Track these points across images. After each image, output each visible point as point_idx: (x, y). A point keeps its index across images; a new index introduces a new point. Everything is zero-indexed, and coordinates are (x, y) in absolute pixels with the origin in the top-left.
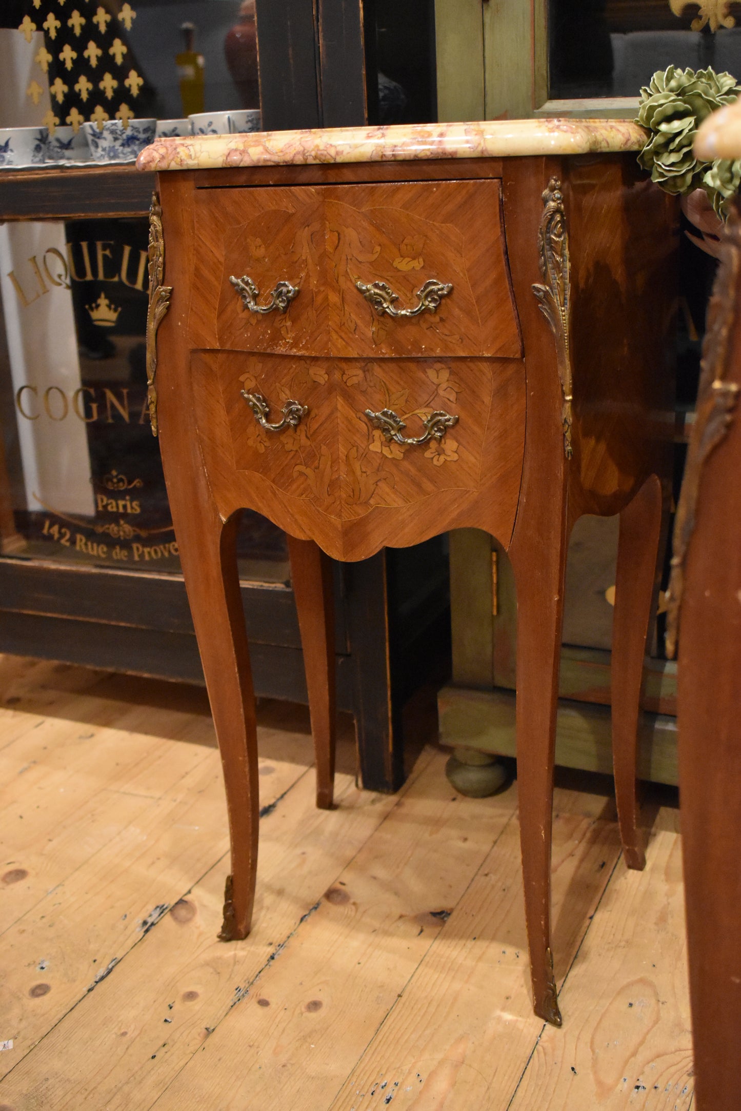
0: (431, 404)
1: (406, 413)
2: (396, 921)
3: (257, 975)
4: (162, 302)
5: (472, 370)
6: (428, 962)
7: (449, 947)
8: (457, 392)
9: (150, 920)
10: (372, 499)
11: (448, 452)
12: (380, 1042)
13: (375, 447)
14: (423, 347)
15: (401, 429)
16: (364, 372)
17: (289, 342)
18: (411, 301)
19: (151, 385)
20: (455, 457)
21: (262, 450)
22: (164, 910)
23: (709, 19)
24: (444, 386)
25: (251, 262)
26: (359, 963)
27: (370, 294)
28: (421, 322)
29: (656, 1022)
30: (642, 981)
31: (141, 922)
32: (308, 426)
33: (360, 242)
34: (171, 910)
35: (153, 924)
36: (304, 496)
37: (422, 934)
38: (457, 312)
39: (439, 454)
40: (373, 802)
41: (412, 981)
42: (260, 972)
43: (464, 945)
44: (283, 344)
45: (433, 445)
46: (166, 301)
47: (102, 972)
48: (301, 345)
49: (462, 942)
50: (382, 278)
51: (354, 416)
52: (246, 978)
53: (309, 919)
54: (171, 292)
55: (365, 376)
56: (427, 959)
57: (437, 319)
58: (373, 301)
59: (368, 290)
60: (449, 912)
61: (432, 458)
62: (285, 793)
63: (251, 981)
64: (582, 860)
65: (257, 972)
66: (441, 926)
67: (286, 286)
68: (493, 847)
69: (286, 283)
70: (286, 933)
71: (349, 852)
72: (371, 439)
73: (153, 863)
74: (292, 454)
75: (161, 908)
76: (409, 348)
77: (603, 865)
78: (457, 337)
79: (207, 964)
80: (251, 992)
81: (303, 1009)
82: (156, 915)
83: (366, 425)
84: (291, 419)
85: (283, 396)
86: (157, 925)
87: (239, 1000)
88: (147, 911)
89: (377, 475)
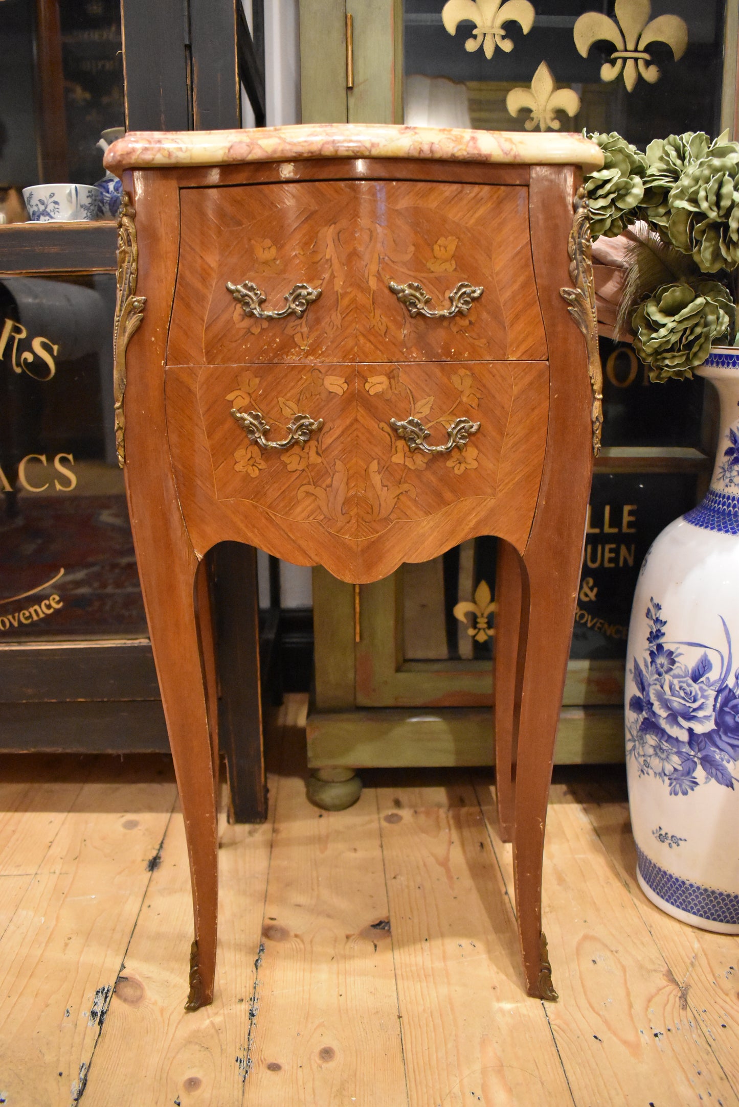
0: (454, 411)
1: (430, 422)
2: (346, 943)
3: (249, 1038)
4: (134, 314)
5: (494, 376)
6: (402, 975)
7: (410, 955)
8: (478, 399)
9: (98, 1009)
10: (392, 514)
11: (469, 460)
12: (414, 1071)
13: (398, 459)
14: (453, 350)
15: (426, 437)
16: (389, 378)
17: (304, 350)
18: (443, 303)
19: (119, 408)
20: (475, 465)
21: (255, 473)
22: (107, 993)
23: (539, 121)
24: (467, 392)
25: (256, 265)
26: (341, 995)
27: (405, 296)
28: (452, 325)
29: (625, 971)
30: (586, 938)
31: (89, 1014)
32: (320, 440)
33: (394, 241)
34: (114, 992)
35: (103, 1013)
36: (311, 518)
37: (377, 948)
38: (485, 315)
39: (460, 463)
40: (251, 833)
41: (400, 998)
42: (249, 1035)
43: (422, 948)
44: (296, 352)
45: (455, 454)
46: (140, 312)
47: (76, 1086)
48: (320, 352)
49: (418, 946)
50: (416, 279)
51: (376, 426)
52: (238, 1046)
53: (262, 963)
54: (145, 302)
55: (390, 383)
56: (399, 972)
57: (466, 322)
58: (407, 302)
59: (403, 291)
60: (386, 921)
61: (454, 467)
62: (162, 843)
63: (246, 1047)
64: (463, 845)
65: (247, 1036)
66: (388, 936)
67: (306, 288)
68: (382, 851)
69: (305, 284)
70: (250, 984)
71: (260, 886)
72: (394, 450)
73: (66, 945)
74: (298, 473)
75: (102, 992)
76: (440, 351)
77: (482, 845)
78: (484, 341)
79: (189, 1042)
80: (254, 1059)
81: (320, 1062)
82: (100, 1000)
83: (389, 435)
84: (300, 435)
85: (287, 412)
86: (108, 1012)
87: (247, 1072)
88: (89, 1001)
89: (399, 487)
